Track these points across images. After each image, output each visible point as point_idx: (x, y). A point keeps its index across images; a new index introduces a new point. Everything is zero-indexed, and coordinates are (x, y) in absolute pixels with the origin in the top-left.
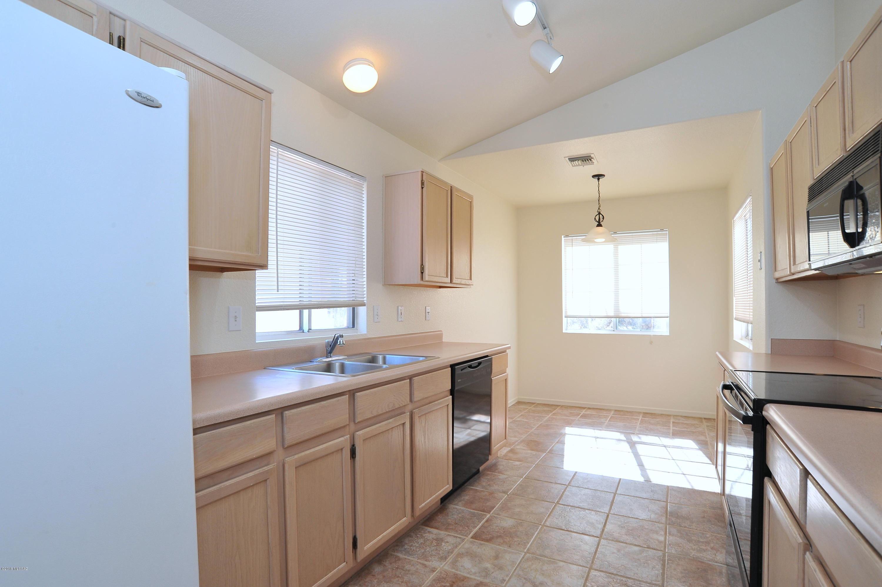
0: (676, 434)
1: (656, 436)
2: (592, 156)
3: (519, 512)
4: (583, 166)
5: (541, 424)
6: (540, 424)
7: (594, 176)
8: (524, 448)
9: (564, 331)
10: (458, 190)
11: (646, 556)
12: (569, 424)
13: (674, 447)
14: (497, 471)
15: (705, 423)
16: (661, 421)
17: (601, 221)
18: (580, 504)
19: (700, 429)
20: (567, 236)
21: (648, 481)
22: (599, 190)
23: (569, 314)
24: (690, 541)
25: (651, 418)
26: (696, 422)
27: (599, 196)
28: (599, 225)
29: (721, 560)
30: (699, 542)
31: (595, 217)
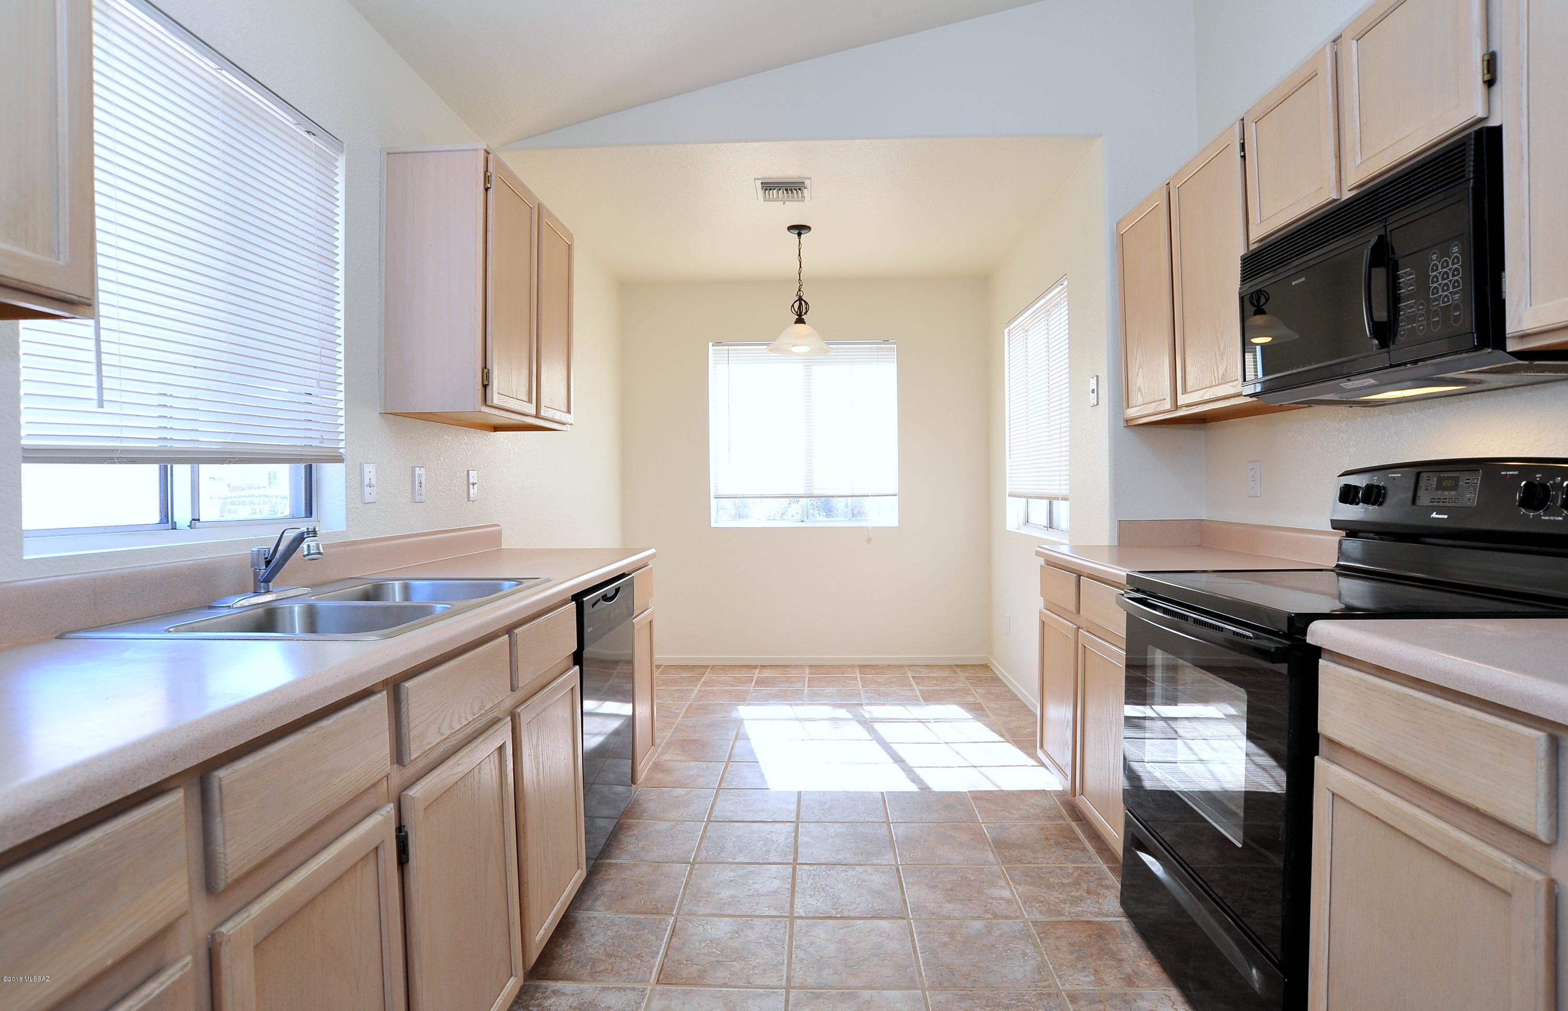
0: (930, 698)
1: (899, 705)
2: (807, 182)
3: (731, 897)
4: (784, 203)
5: (690, 705)
6: (687, 705)
7: (791, 228)
8: (680, 758)
9: (713, 525)
10: (550, 214)
11: (1001, 935)
12: (742, 698)
13: (937, 720)
14: (645, 814)
15: (962, 675)
16: (894, 677)
17: (803, 313)
18: (839, 857)
19: (959, 685)
20: (718, 343)
21: (925, 789)
22: (799, 255)
23: (722, 492)
24: (1050, 887)
25: (875, 674)
26: (946, 674)
27: (800, 267)
28: (800, 321)
29: (1112, 910)
30: (1063, 885)
31: (793, 306)
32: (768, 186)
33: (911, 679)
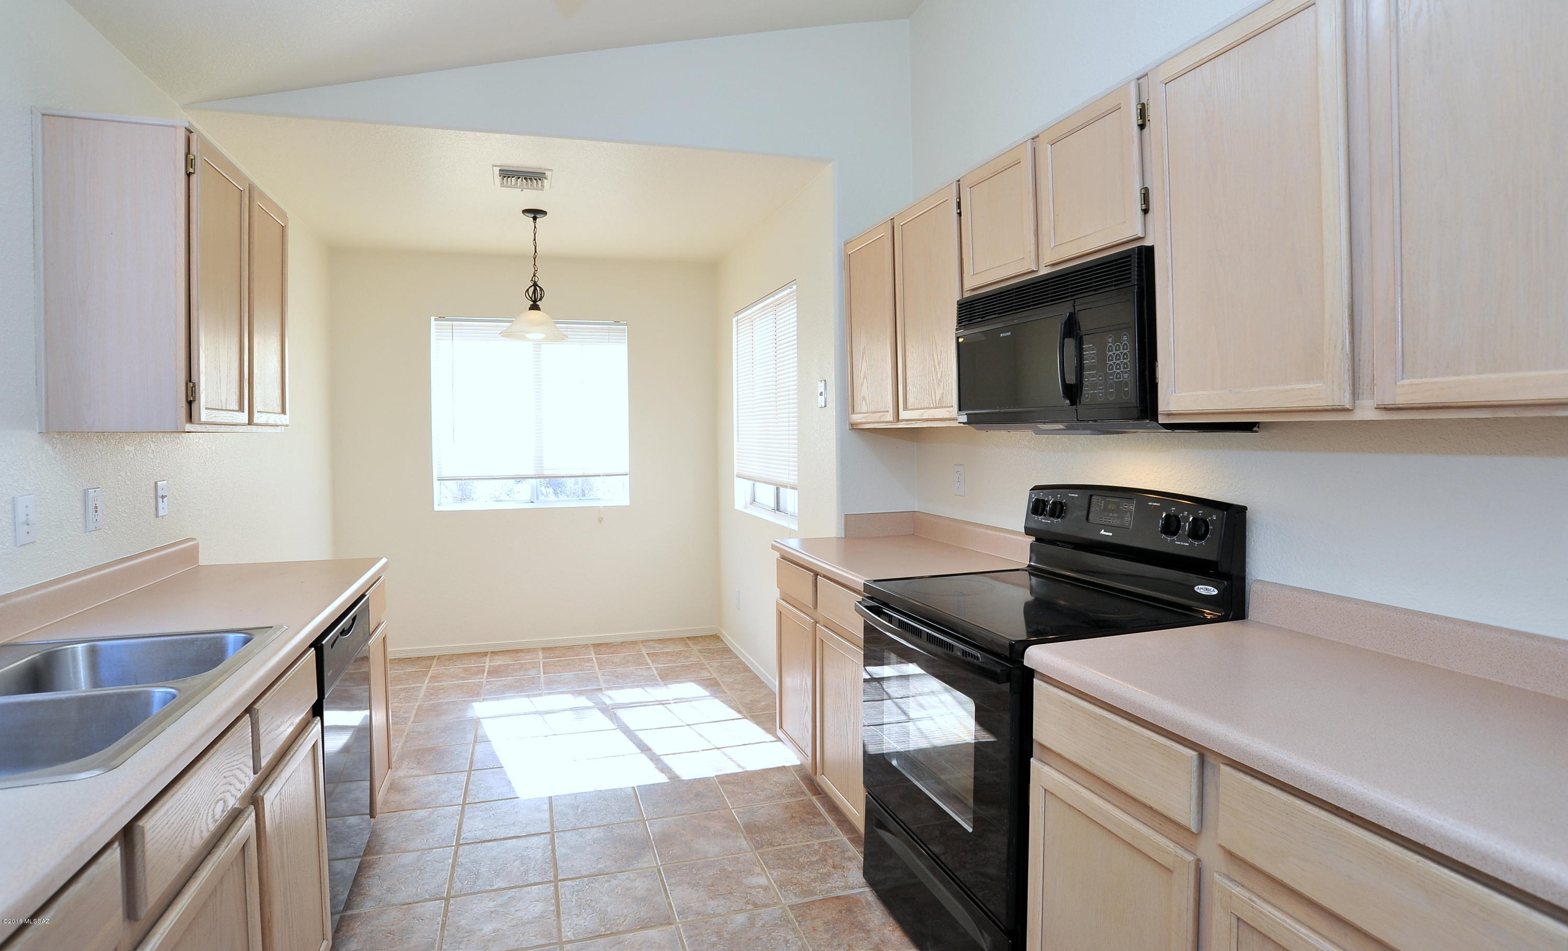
0: (668, 676)
1: (638, 686)
2: (548, 174)
3: (494, 931)
4: (522, 190)
5: (419, 706)
6: (416, 707)
7: (526, 211)
8: (416, 772)
9: (437, 508)
10: (263, 196)
11: (764, 925)
12: (475, 694)
13: (678, 701)
14: (386, 847)
15: (695, 648)
16: (630, 655)
17: (538, 299)
18: (599, 866)
19: (693, 659)
20: (441, 318)
21: (674, 778)
22: (535, 240)
23: (445, 474)
24: (801, 867)
25: (610, 653)
26: (680, 648)
27: (536, 252)
28: (535, 307)
29: (856, 882)
30: (812, 863)
31: (528, 290)
32: (507, 174)
33: (646, 656)
